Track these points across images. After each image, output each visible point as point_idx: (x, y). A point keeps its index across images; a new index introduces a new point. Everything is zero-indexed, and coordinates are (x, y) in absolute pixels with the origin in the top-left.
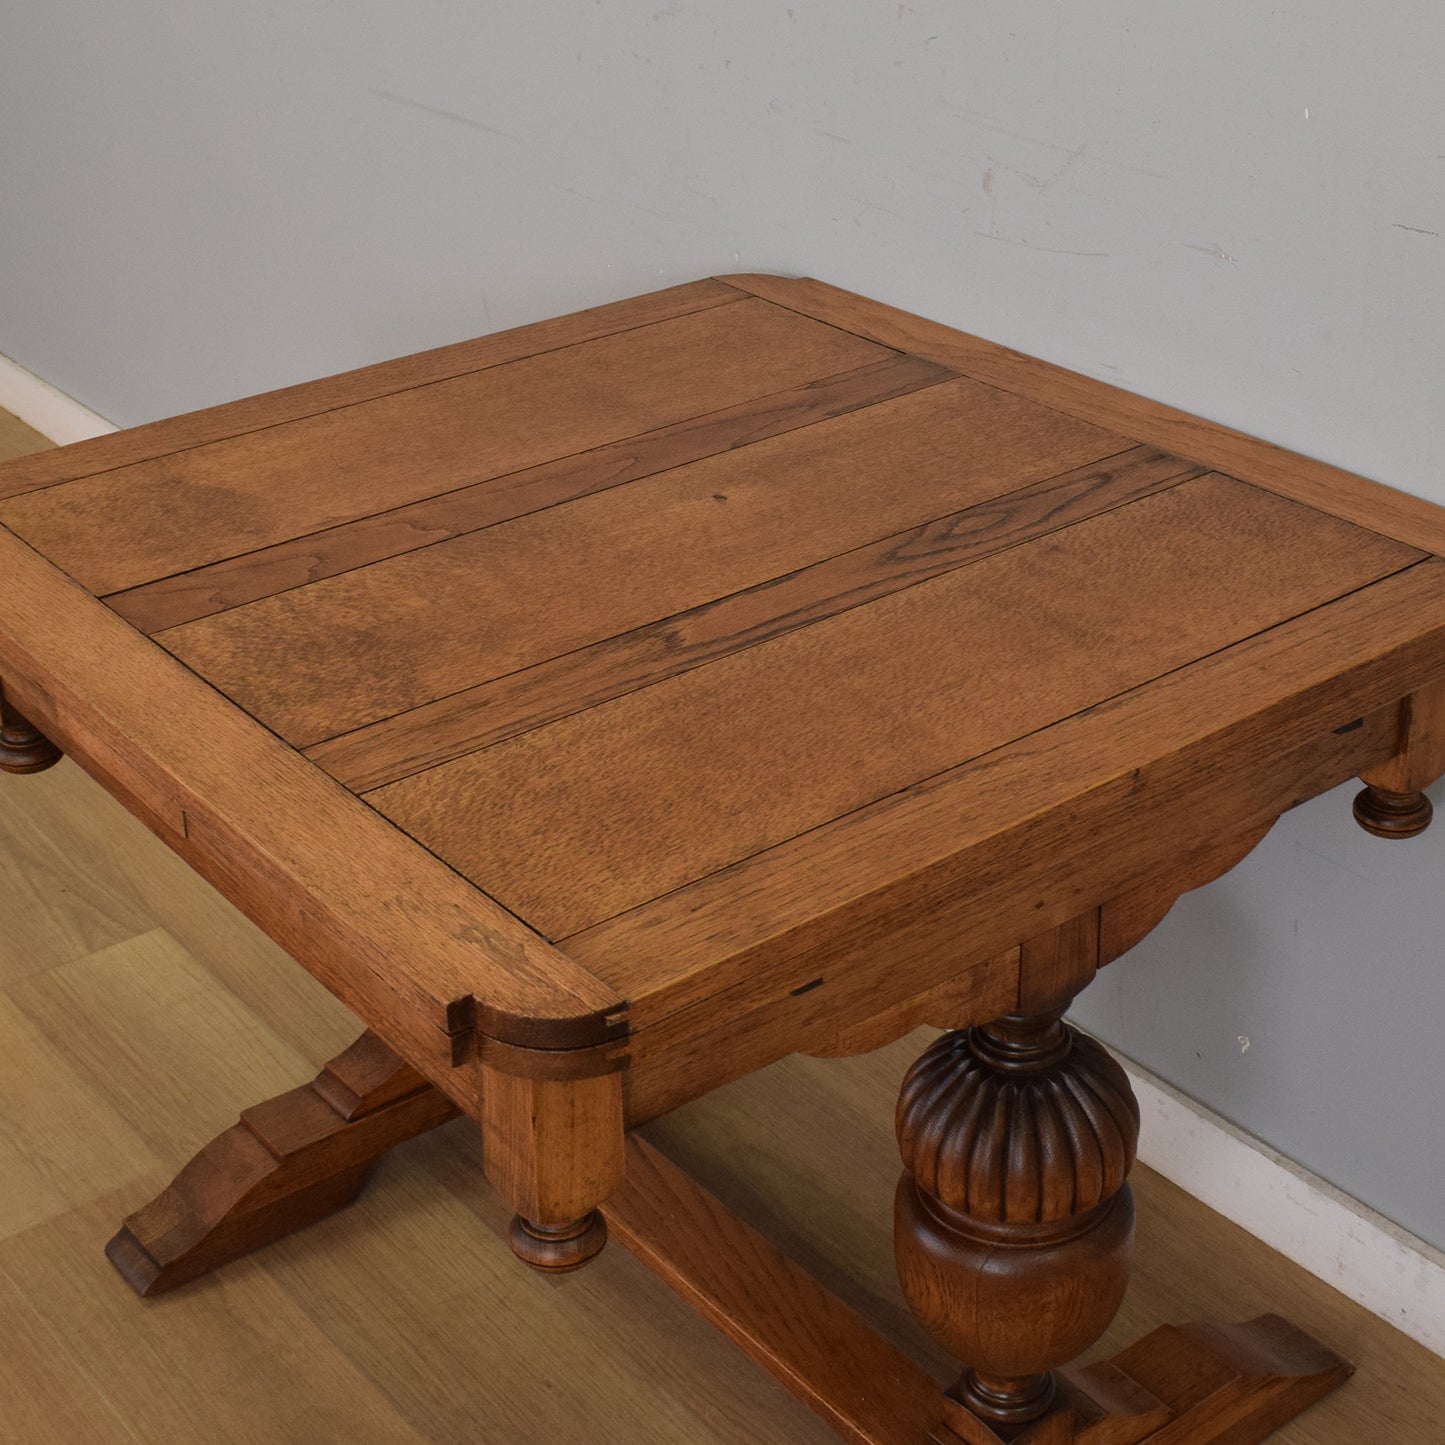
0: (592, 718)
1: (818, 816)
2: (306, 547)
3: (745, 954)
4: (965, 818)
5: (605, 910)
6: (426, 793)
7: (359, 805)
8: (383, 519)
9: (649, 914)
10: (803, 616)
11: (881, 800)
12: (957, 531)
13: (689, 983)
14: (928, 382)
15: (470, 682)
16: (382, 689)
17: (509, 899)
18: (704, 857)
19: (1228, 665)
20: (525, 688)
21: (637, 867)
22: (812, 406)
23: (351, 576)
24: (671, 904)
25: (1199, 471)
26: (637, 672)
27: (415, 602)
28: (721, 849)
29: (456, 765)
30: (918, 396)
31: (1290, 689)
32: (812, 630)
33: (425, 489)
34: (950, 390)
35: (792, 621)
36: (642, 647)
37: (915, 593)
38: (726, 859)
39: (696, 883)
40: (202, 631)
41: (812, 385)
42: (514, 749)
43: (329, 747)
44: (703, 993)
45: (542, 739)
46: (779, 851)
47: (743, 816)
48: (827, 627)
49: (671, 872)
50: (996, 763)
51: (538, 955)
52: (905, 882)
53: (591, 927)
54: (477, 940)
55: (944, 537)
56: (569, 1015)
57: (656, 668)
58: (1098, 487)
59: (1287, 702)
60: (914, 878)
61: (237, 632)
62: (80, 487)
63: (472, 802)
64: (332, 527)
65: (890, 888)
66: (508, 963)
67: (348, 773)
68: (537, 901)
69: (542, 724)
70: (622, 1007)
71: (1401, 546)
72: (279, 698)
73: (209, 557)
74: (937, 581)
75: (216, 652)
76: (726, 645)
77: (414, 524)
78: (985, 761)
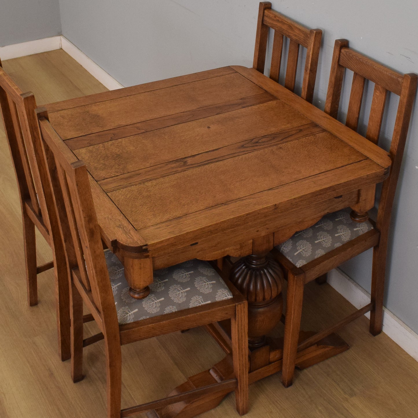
0: (162, 180)
1: (202, 208)
2: (112, 132)
3: (176, 237)
4: (233, 212)
5: (149, 224)
6: (121, 194)
7: (106, 195)
8: (131, 126)
9: (158, 226)
10: (216, 160)
11: (217, 205)
12: (260, 141)
13: (162, 242)
14: (270, 100)
15: (138, 169)
16: (118, 169)
17: (130, 220)
18: (174, 214)
19: (307, 181)
20: (149, 171)
21: (159, 215)
22: (240, 105)
23: (120, 140)
24: (164, 224)
25: (324, 130)
26: (175, 170)
27: (132, 148)
28: (178, 213)
29: (129, 188)
30: (266, 104)
31: (318, 189)
32: (217, 163)
33: (143, 119)
34: (273, 103)
35: (213, 161)
36: (178, 164)
37: (244, 156)
38: (179, 216)
39: (170, 220)
40: (83, 151)
41: (241, 99)
42: (142, 186)
43: (103, 181)
44: (165, 244)
45: (149, 184)
46: (190, 215)
47: (186, 206)
48: (221, 163)
49: (167, 217)
50: (245, 200)
51: (132, 232)
52: (215, 224)
53: (145, 227)
54: (121, 228)
55: (257, 142)
56: (135, 246)
57: (179, 169)
58: (297, 133)
59: (317, 192)
60: (217, 224)
61: (91, 152)
62: (65, 112)
63: (130, 197)
64: (119, 127)
65: (211, 226)
66: (126, 233)
67: (105, 188)
68: (136, 221)
69: (150, 180)
70: (146, 245)
71: (362, 155)
72: (96, 169)
73: (90, 132)
74: (250, 154)
75: (85, 156)
76: (197, 165)
77: (138, 128)
78: (243, 199)
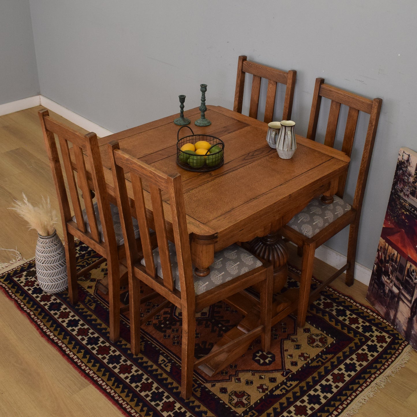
0: (200, 188)
1: (241, 203)
3: (234, 224)
4: (264, 203)
5: (211, 219)
8: (155, 154)
9: (218, 219)
10: (232, 170)
11: (251, 200)
12: (254, 154)
13: (226, 229)
14: (245, 126)
17: (195, 217)
18: (224, 210)
19: (303, 177)
20: (188, 183)
21: (214, 212)
22: (225, 132)
24: (221, 217)
26: (206, 180)
28: (227, 209)
30: (243, 129)
31: (313, 181)
32: (233, 172)
33: (161, 148)
34: (247, 128)
35: (230, 171)
36: (206, 176)
37: (250, 165)
38: (228, 210)
39: (224, 214)
41: (224, 127)
42: (189, 193)
45: (193, 191)
46: (236, 209)
47: (229, 203)
48: (236, 171)
49: (219, 213)
50: (268, 194)
51: (202, 226)
52: (256, 213)
53: (209, 221)
54: (191, 224)
55: (253, 155)
56: (209, 235)
57: (209, 179)
59: (312, 183)
60: (258, 212)
65: (254, 214)
66: (197, 227)
68: (199, 218)
69: (193, 189)
70: (216, 233)
71: (328, 156)
74: (253, 163)
77: (160, 154)
78: (266, 193)
